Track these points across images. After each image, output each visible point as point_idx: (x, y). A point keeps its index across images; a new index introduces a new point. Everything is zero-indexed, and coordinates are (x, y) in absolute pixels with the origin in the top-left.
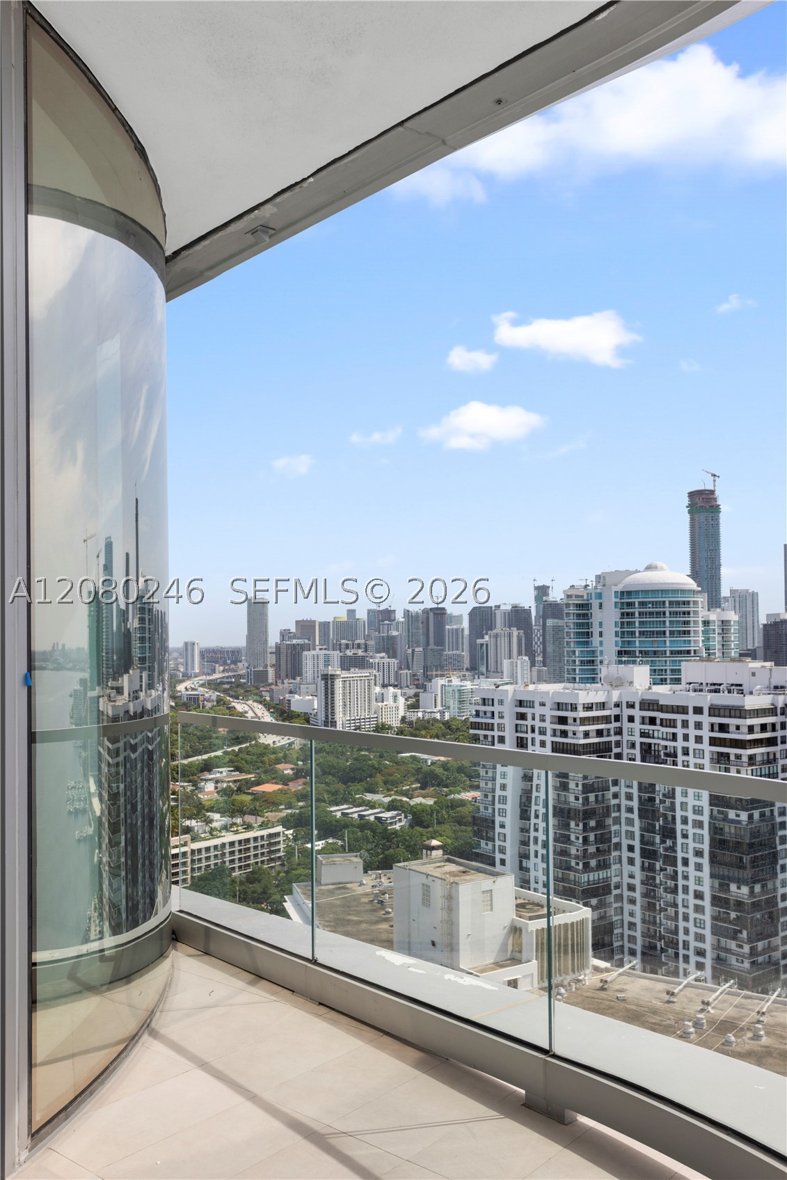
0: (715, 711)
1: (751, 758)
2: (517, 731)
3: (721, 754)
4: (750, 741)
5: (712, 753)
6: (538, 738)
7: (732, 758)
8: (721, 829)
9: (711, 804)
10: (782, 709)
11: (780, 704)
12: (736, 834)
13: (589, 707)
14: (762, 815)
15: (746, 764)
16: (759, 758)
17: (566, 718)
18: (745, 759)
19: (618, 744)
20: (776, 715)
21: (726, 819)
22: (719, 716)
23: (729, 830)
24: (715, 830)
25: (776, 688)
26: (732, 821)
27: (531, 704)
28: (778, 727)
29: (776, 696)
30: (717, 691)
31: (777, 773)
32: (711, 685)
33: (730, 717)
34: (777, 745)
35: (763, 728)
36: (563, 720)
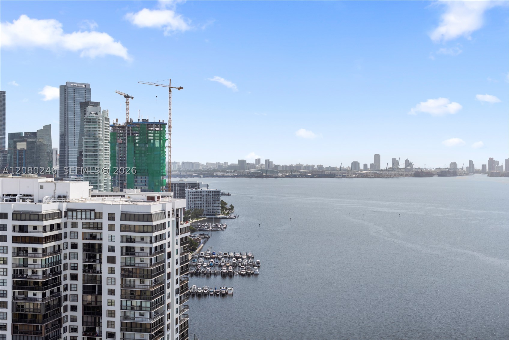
0: (17, 216)
1: (44, 250)
3: (19, 249)
4: (45, 237)
5: (14, 248)
7: (30, 251)
8: (23, 306)
9: (14, 288)
10: (65, 212)
11: (64, 210)
12: (34, 309)
14: (52, 292)
15: (41, 255)
16: (49, 251)
18: (40, 251)
20: (61, 218)
21: (26, 298)
22: (21, 220)
23: (29, 306)
24: (18, 309)
25: (59, 197)
26: (31, 299)
28: (62, 226)
29: (61, 203)
30: (14, 200)
31: (61, 260)
32: (7, 195)
33: (30, 220)
34: (61, 239)
35: (52, 227)
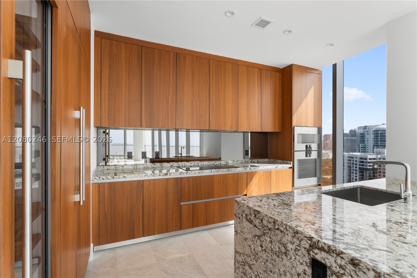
2: (348, 164)
6: (355, 166)
13: (370, 159)
17: (364, 161)
19: (379, 169)
27: (353, 158)
36: (363, 162)
